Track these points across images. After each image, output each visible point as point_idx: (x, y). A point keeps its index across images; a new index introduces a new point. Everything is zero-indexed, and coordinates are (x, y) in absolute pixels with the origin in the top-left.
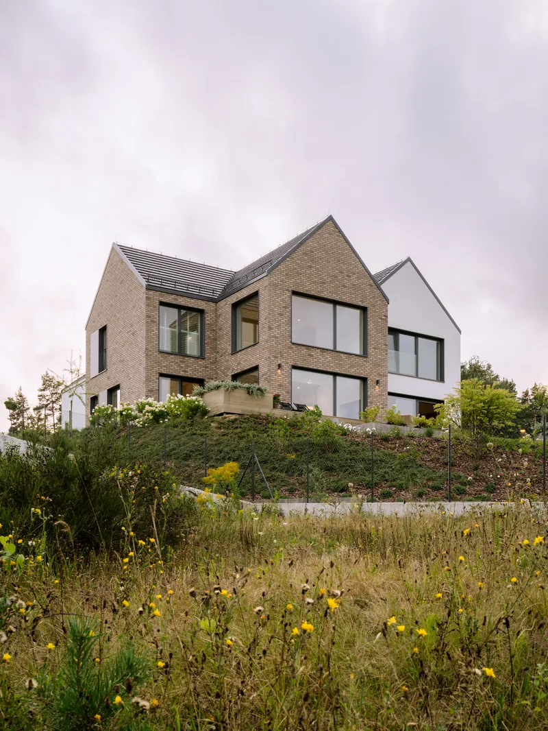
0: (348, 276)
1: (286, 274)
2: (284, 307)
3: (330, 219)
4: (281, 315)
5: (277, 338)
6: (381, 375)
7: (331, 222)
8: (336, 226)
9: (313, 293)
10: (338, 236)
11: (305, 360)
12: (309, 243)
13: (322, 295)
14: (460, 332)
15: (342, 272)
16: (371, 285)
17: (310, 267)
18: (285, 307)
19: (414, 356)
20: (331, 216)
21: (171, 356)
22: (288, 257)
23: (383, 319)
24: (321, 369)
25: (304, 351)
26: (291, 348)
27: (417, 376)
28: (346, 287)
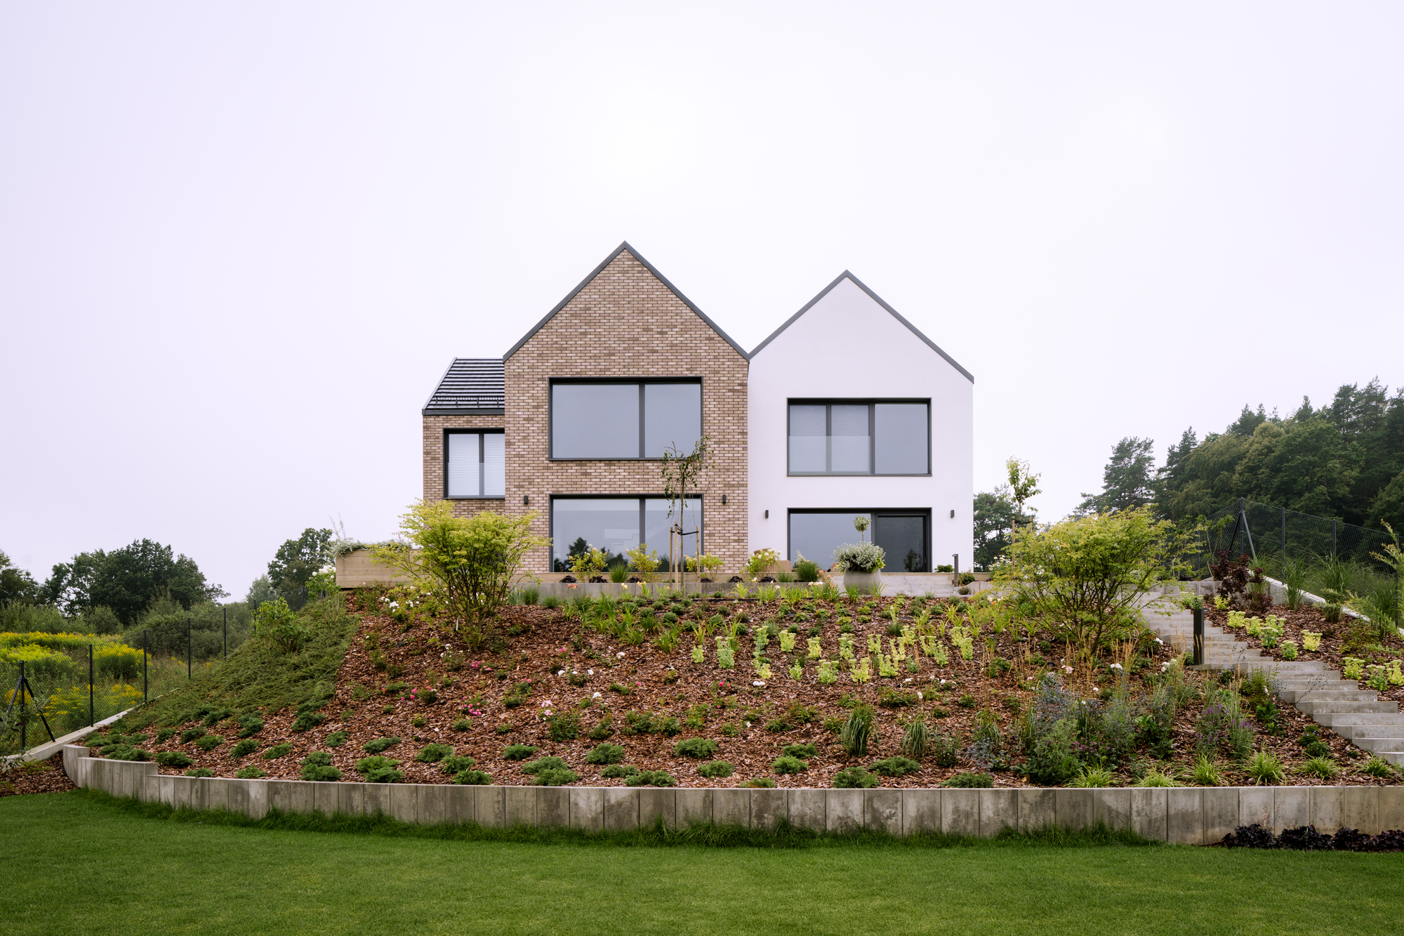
0: (661, 333)
1: (539, 355)
2: (534, 407)
3: (625, 247)
4: (528, 420)
5: (523, 456)
6: (733, 486)
7: (625, 253)
8: (637, 257)
9: (591, 374)
10: (639, 272)
11: (576, 483)
12: (583, 296)
13: (608, 374)
14: (971, 378)
15: (647, 330)
16: (710, 339)
17: (585, 334)
18: (537, 407)
19: (866, 439)
20: (625, 242)
21: (462, 503)
22: (542, 328)
23: (738, 391)
24: (607, 492)
25: (574, 468)
26: (548, 468)
27: (873, 473)
28: (657, 351)
